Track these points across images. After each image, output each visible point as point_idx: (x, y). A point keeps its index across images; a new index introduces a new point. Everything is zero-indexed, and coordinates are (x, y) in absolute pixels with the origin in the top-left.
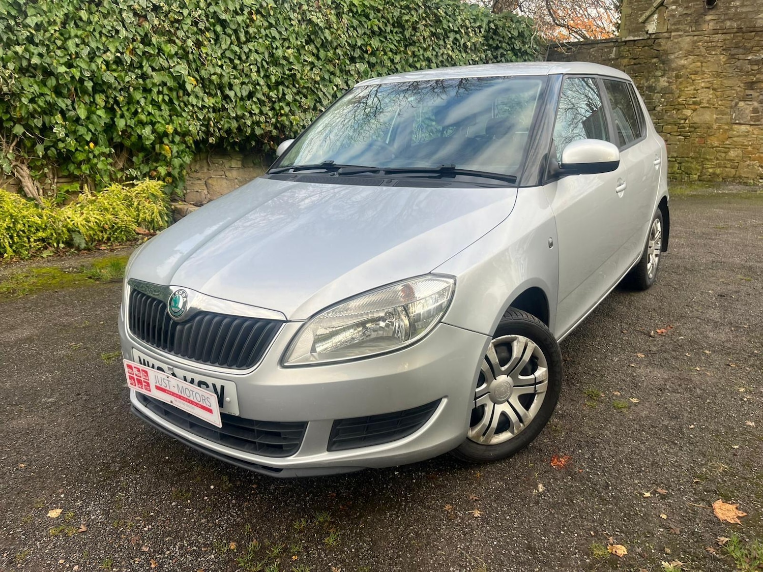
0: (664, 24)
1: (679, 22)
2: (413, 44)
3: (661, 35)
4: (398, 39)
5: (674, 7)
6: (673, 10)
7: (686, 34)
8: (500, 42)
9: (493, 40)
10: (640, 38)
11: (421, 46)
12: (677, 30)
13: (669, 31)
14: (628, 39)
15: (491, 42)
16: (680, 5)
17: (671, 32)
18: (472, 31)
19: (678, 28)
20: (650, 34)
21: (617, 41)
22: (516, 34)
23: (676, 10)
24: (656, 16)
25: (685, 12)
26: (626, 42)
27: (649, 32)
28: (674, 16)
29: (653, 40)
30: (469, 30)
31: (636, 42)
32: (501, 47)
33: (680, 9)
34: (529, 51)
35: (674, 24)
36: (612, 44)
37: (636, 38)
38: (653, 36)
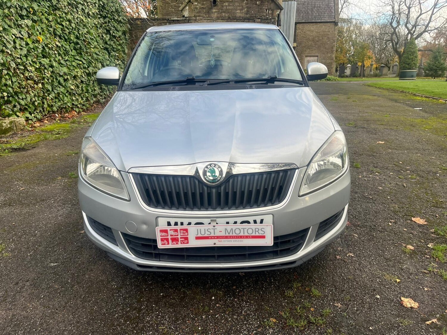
0: (192, 12)
1: (199, 12)
2: (58, 9)
3: (191, 18)
4: (48, 5)
5: (196, 3)
6: (196, 5)
7: (204, 18)
8: (107, 13)
9: (103, 12)
10: (181, 19)
11: (63, 11)
12: (199, 16)
13: (195, 16)
14: (174, 19)
15: (101, 13)
16: (199, 2)
17: (196, 17)
18: (91, 4)
19: (199, 15)
20: (186, 17)
21: (169, 20)
22: (114, 10)
23: (197, 5)
24: (187, 8)
25: (202, 7)
26: (173, 20)
27: (185, 16)
28: (196, 8)
29: (188, 21)
30: (89, 4)
31: (179, 21)
32: (108, 17)
33: (199, 5)
34: (122, 21)
35: (197, 13)
36: (166, 21)
37: (179, 19)
38: (188, 19)
